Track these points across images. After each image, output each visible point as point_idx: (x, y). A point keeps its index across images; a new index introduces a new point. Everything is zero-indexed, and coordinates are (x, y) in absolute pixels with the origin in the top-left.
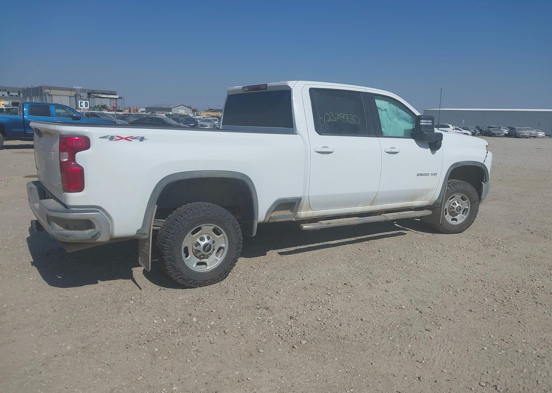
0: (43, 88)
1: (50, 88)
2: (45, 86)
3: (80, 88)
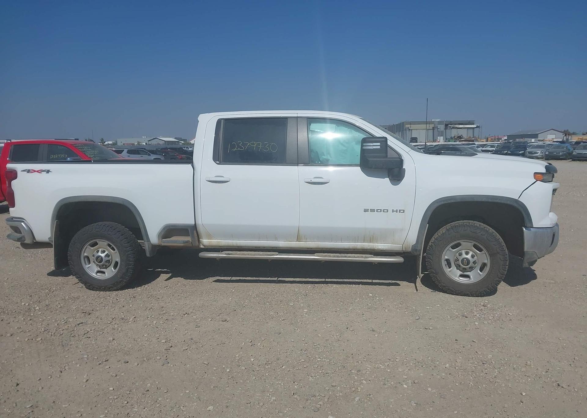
0: (405, 124)
1: (410, 123)
2: (407, 122)
3: (438, 120)
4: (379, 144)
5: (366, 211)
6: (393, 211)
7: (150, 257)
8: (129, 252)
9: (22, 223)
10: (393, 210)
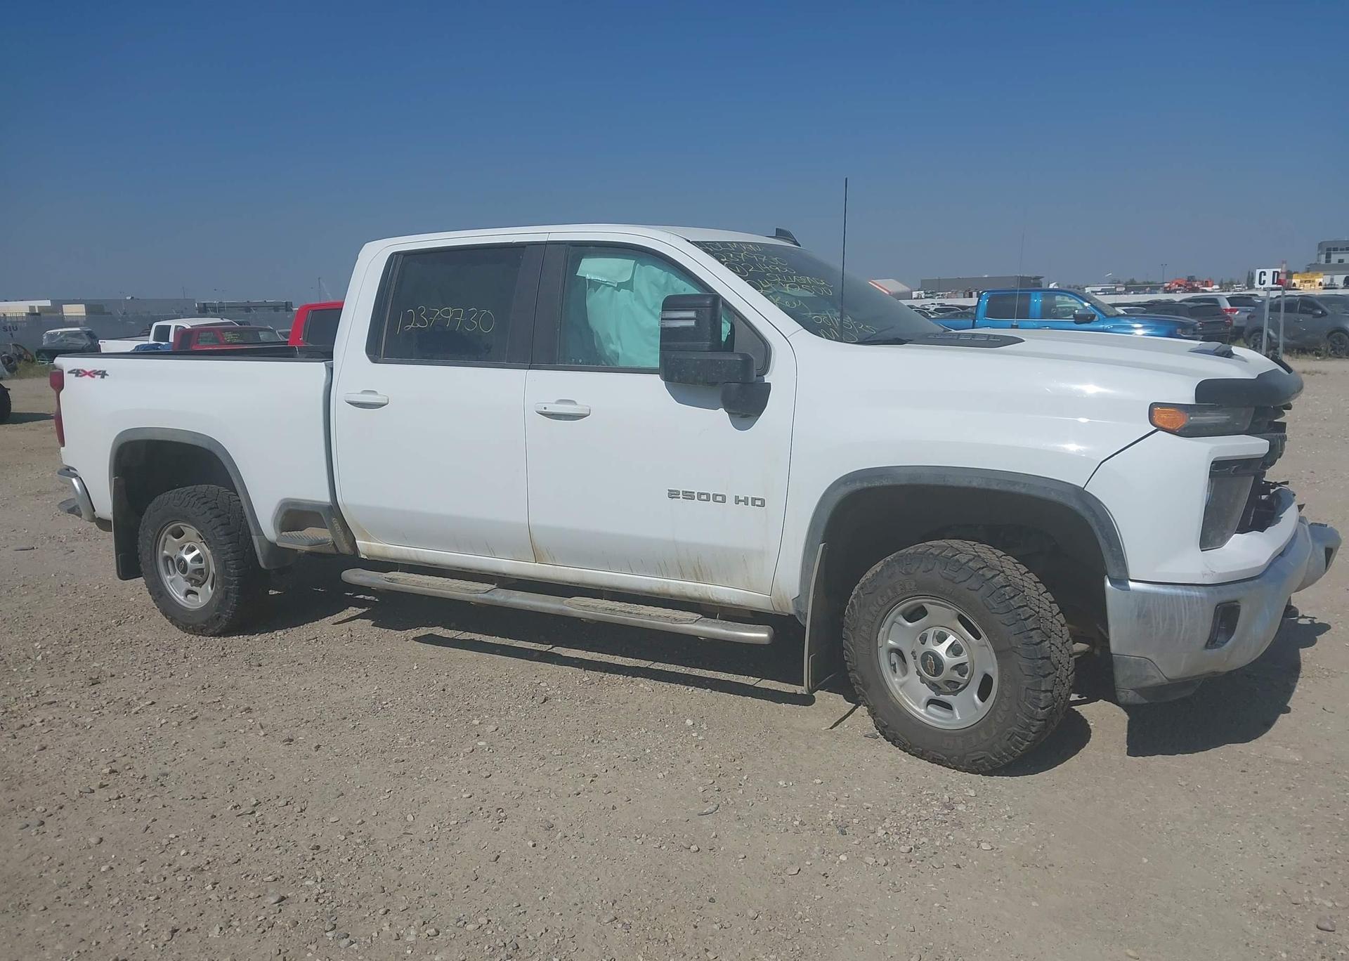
4: (692, 314)
5: (673, 494)
6: (737, 501)
7: (265, 570)
8: (229, 555)
9: (74, 480)
10: (737, 497)
